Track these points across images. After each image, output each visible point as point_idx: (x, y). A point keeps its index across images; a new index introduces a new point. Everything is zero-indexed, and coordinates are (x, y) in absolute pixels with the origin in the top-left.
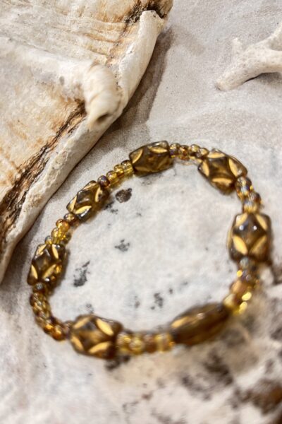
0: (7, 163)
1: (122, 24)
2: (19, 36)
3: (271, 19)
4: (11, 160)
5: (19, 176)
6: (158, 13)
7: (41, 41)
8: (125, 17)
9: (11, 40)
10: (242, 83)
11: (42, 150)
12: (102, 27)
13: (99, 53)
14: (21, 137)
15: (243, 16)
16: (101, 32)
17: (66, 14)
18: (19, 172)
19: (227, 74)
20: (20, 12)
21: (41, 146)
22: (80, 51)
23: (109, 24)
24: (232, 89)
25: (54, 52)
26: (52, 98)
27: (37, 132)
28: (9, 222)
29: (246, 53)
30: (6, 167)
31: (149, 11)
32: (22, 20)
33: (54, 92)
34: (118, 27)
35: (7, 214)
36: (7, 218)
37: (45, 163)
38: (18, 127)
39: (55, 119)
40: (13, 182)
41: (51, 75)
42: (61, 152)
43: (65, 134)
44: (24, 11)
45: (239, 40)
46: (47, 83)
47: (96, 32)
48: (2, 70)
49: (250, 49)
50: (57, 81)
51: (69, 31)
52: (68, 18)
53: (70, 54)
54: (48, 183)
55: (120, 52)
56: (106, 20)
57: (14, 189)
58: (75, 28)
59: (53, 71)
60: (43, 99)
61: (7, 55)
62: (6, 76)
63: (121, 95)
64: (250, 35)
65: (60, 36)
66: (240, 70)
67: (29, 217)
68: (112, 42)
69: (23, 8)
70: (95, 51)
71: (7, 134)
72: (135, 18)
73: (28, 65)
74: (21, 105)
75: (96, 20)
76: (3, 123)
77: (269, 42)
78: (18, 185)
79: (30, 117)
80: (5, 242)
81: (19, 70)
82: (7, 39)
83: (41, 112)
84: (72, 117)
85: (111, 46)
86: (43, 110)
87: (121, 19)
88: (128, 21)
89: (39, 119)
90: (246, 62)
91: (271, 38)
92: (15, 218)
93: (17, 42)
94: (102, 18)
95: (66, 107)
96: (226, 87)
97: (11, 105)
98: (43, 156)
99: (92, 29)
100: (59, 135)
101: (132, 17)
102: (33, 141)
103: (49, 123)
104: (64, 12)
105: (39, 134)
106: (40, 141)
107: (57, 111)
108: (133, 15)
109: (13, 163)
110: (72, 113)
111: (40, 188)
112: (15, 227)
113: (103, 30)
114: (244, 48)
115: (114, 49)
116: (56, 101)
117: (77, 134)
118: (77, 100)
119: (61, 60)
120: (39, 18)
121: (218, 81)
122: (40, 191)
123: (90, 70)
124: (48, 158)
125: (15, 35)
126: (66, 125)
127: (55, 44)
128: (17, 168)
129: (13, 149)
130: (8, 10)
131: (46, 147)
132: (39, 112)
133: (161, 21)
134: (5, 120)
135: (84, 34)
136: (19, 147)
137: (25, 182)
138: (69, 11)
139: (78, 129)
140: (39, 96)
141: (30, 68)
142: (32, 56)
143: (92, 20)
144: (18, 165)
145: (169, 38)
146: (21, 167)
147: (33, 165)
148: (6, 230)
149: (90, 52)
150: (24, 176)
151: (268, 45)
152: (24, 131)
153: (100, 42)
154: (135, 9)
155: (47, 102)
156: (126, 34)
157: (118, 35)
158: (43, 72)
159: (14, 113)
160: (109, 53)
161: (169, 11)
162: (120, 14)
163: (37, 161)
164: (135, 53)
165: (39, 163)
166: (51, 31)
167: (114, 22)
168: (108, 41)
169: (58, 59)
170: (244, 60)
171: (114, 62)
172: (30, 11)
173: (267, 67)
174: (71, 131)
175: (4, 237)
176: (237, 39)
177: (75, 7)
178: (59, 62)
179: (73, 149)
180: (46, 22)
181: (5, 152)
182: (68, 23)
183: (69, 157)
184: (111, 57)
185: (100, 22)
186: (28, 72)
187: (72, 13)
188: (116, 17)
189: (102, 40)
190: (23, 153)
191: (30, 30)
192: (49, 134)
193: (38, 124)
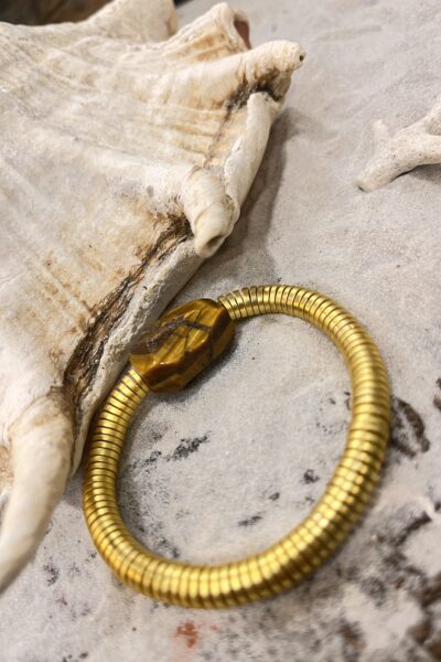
0: (76, 303)
1: (223, 112)
2: (86, 134)
3: (425, 92)
4: (81, 298)
5: (93, 321)
6: (272, 94)
7: (114, 140)
8: (226, 102)
9: (77, 139)
10: (393, 180)
11: (122, 283)
12: (197, 116)
13: (195, 151)
14: (94, 267)
15: (387, 90)
16: (195, 123)
17: (145, 101)
18: (93, 316)
19: (371, 169)
20: (83, 101)
21: (122, 279)
22: (168, 150)
23: (205, 111)
24: (379, 187)
25: (134, 153)
26: (135, 214)
27: (115, 260)
28: (83, 383)
29: (395, 140)
30: (75, 309)
31: (259, 94)
32: (87, 111)
33: (138, 206)
34: (217, 116)
35: (80, 372)
36: (80, 378)
37: (128, 302)
38: (89, 254)
39: (140, 242)
40: (86, 329)
41: (135, 184)
42: (150, 286)
43: (153, 262)
44: (89, 99)
45: (383, 122)
46: (129, 195)
47: (188, 124)
48: (67, 180)
49: (401, 135)
50: (143, 192)
51: (151, 124)
52: (149, 106)
53: (156, 155)
54: (134, 329)
55: (222, 149)
56: (200, 106)
57: (87, 338)
58: (159, 120)
59: (137, 179)
60: (123, 216)
61: (73, 160)
62: (73, 188)
63: (233, 209)
64: (398, 116)
65: (140, 132)
66: (388, 163)
67: (108, 376)
68: (211, 135)
69: (88, 95)
70: (188, 148)
71: (75, 265)
72: (239, 102)
73: (102, 171)
74: (93, 225)
75: (187, 108)
76: (70, 250)
77: (425, 125)
78: (91, 332)
79: (106, 240)
80: (80, 411)
81: (89, 179)
82: (72, 139)
83: (121, 233)
84: (163, 238)
85: (209, 141)
86: (123, 230)
87: (220, 104)
88: (230, 108)
89: (117, 243)
90: (396, 152)
91: (428, 118)
92: (91, 379)
93: (85, 142)
94: (195, 105)
95: (154, 226)
96: (372, 186)
97: (80, 226)
98: (125, 293)
99: (182, 120)
100: (145, 263)
101: (236, 102)
102: (111, 273)
103: (132, 248)
104: (143, 98)
105: (118, 263)
106: (119, 272)
107: (142, 232)
108: (238, 98)
109: (84, 303)
110: (163, 234)
111: (124, 335)
112: (91, 390)
113: (197, 121)
114: (391, 133)
115: (214, 145)
116: (141, 218)
117: (172, 261)
118: (171, 216)
119: (148, 165)
120: (110, 108)
121: (360, 178)
122: (123, 340)
123: (190, 177)
124: (133, 295)
125: (81, 132)
126: (155, 250)
127: (134, 142)
128: (90, 310)
129: (85, 283)
130: (68, 98)
131: (129, 279)
132: (117, 233)
133: (275, 105)
134: (72, 246)
135: (172, 127)
136: (92, 281)
137: (101, 329)
138: (150, 97)
139: (173, 255)
140: (116, 212)
141: (104, 176)
142: (106, 161)
143: (181, 107)
144: (91, 306)
145: (284, 124)
146: (96, 308)
147: (111, 304)
148: (80, 395)
149: (182, 150)
150: (99, 320)
151: (424, 129)
152: (98, 260)
153: (194, 137)
154: (239, 91)
155: (128, 220)
156: (228, 123)
157: (218, 125)
158: (123, 181)
159: (84, 236)
160: (207, 151)
161: (286, 91)
162: (219, 99)
163: (117, 300)
164: (245, 150)
165: (120, 302)
166: (128, 125)
167: (212, 109)
168: (206, 135)
169: (142, 163)
170: (392, 149)
171: (215, 162)
172: (96, 98)
173: (426, 158)
174: (162, 257)
175: (78, 405)
176: (380, 122)
177: (158, 91)
178: (145, 167)
179: (166, 281)
180: (120, 112)
181: (73, 289)
182: (149, 113)
183: (162, 292)
184: (211, 157)
185: (193, 110)
186: (101, 181)
187: (154, 99)
188: (214, 102)
189: (196, 134)
190: (98, 289)
191: (100, 125)
192: (131, 263)
193: (116, 250)
